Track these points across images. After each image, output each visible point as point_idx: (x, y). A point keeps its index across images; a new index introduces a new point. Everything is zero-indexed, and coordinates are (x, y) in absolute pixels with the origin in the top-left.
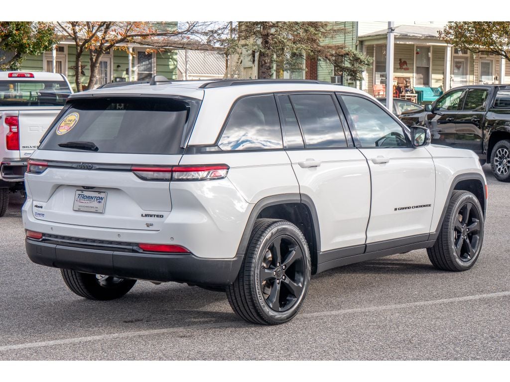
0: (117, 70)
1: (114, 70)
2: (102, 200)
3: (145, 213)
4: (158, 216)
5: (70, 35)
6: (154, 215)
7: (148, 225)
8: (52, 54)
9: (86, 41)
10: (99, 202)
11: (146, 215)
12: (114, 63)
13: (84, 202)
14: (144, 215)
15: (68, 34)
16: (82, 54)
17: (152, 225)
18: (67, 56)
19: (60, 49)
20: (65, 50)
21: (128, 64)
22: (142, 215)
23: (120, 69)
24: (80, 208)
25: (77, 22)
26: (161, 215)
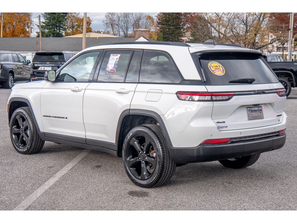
14: (277, 116)
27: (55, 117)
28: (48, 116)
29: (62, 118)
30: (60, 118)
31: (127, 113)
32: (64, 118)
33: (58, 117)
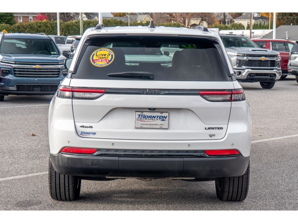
2: (165, 118)
3: (207, 127)
4: (218, 128)
6: (216, 128)
7: (211, 136)
10: (163, 120)
11: (209, 128)
13: (146, 120)
14: (207, 128)
17: (214, 135)
22: (206, 128)
24: (142, 126)
26: (221, 128)
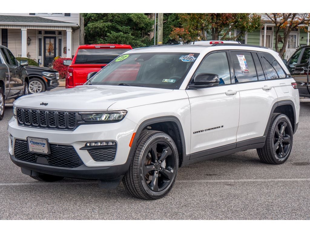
0: (301, 40)
1: (300, 40)
5: (273, 21)
8: (264, 31)
9: (281, 24)
12: (300, 36)
15: (271, 20)
16: (279, 31)
18: (273, 32)
19: (269, 28)
20: (272, 29)
21: (307, 36)
23: (303, 39)
25: (277, 13)
27: (209, 129)
28: (199, 132)
29: (217, 128)
30: (215, 128)
31: (276, 106)
32: (219, 127)
33: (213, 129)
